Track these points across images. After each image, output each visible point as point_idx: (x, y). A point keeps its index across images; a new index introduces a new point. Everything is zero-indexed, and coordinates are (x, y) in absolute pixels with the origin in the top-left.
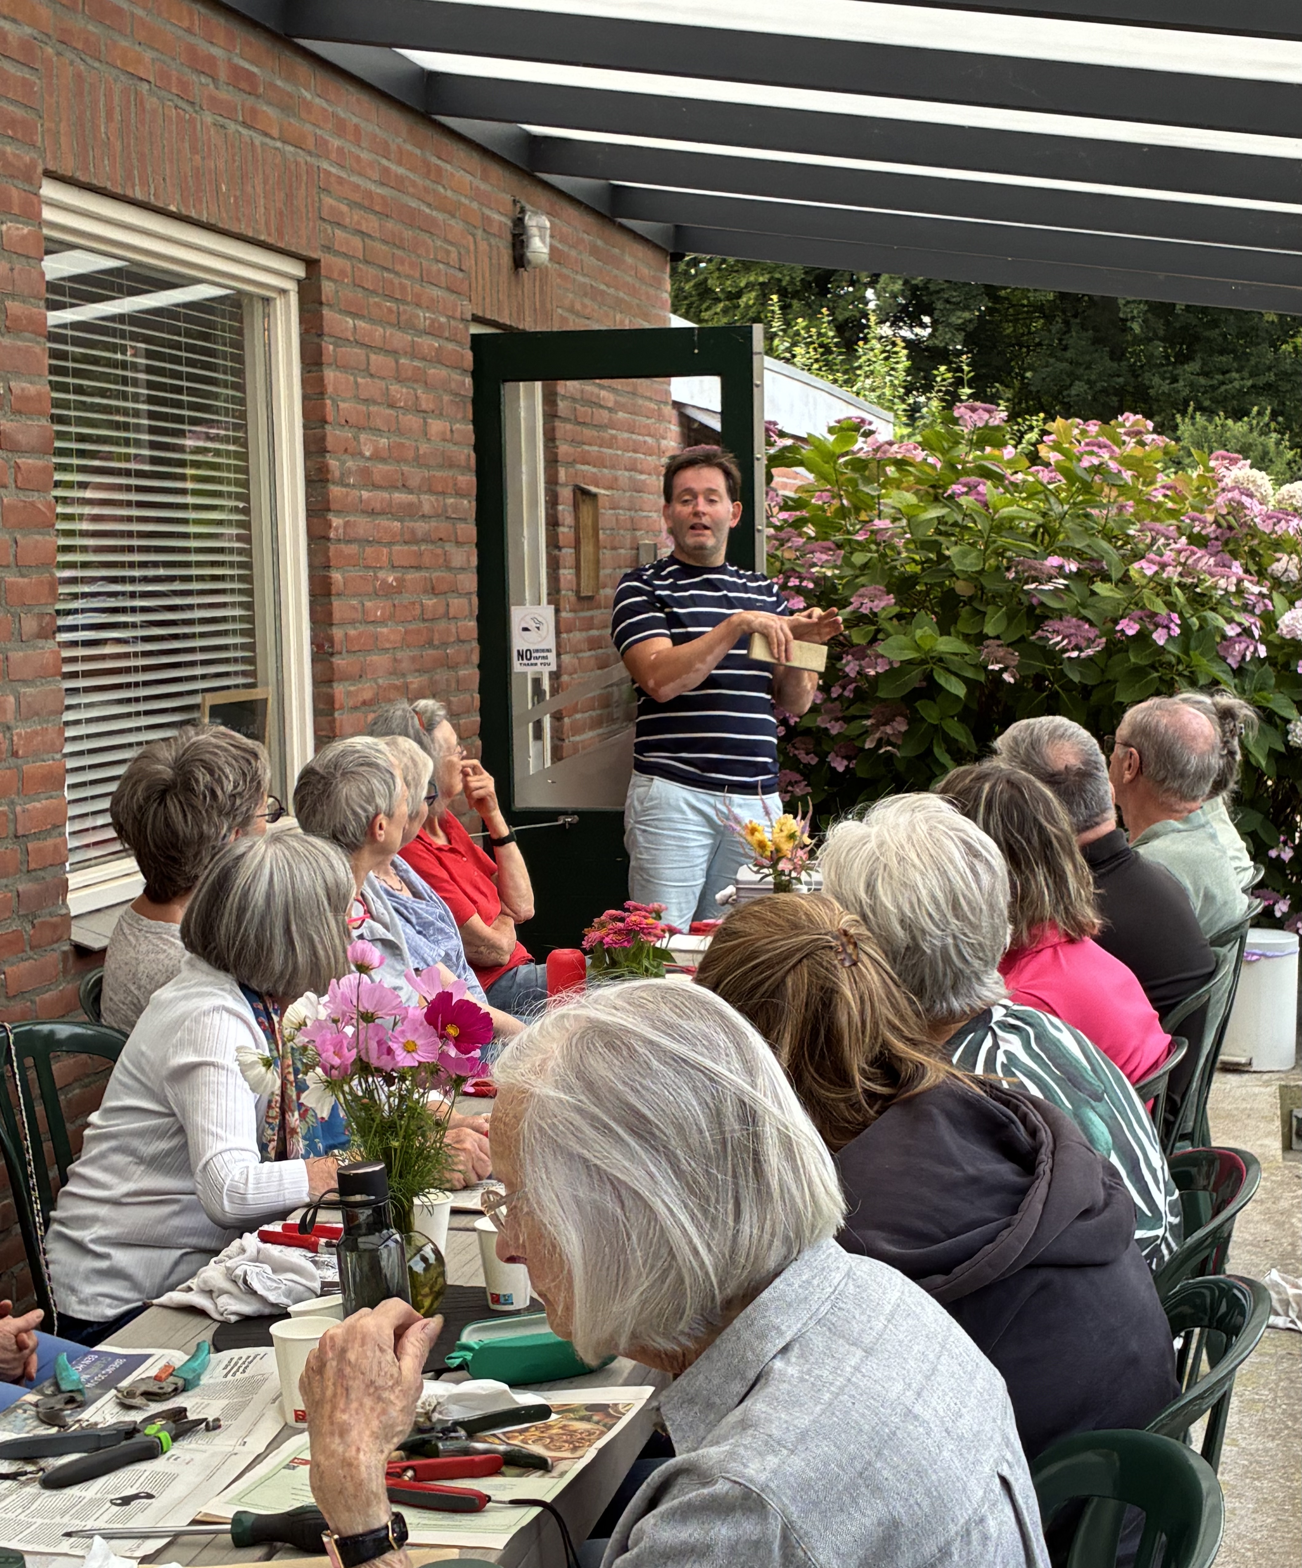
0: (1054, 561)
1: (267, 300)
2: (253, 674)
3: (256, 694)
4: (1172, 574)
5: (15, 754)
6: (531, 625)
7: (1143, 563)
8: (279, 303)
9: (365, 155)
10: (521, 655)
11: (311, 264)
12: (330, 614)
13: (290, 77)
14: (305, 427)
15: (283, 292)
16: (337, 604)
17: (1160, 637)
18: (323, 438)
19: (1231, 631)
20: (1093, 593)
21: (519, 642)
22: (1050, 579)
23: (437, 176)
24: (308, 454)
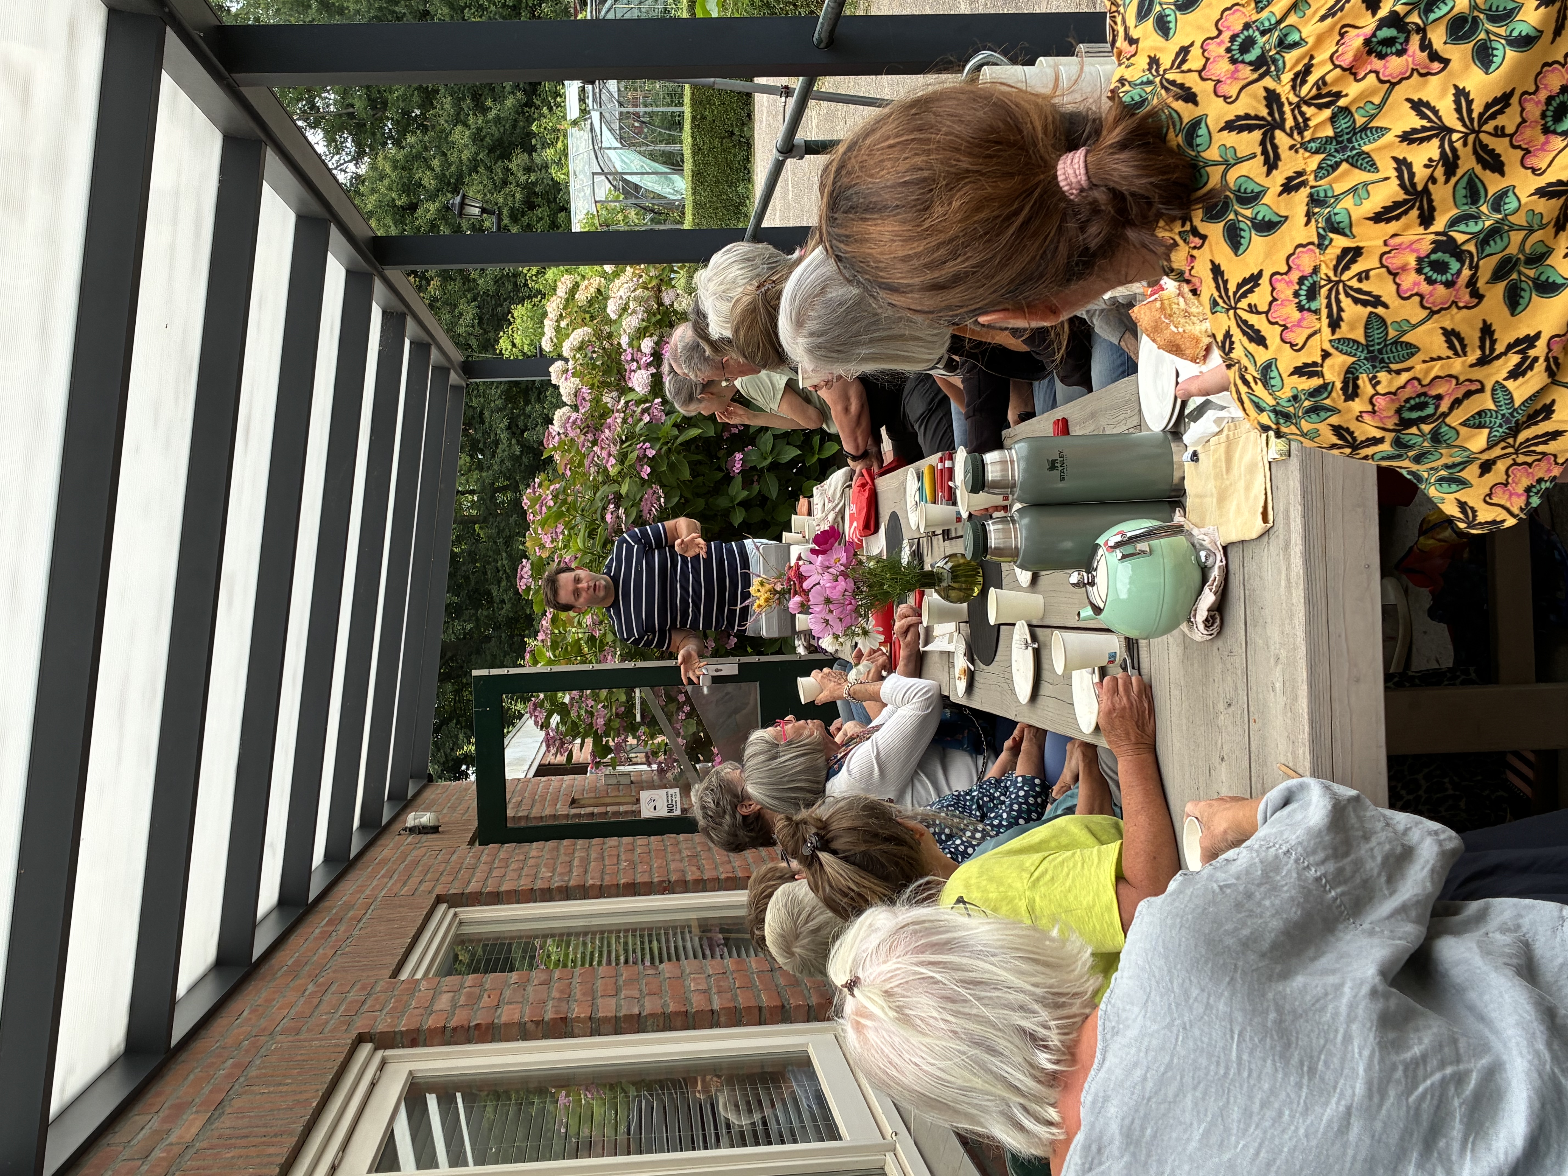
0: (608, 517)
1: (461, 923)
2: (683, 927)
3: (695, 924)
4: (614, 450)
5: (724, 973)
6: (652, 804)
7: (609, 466)
8: (462, 916)
9: (375, 883)
10: (670, 811)
11: (439, 900)
12: (645, 883)
13: (330, 908)
14: (535, 901)
15: (455, 914)
16: (639, 879)
17: (651, 453)
18: (541, 890)
19: (646, 418)
20: (627, 494)
21: (663, 812)
22: (618, 517)
23: (384, 862)
24: (551, 899)
